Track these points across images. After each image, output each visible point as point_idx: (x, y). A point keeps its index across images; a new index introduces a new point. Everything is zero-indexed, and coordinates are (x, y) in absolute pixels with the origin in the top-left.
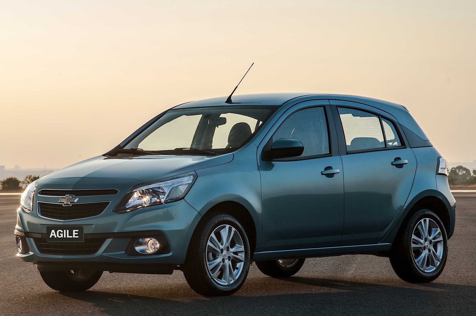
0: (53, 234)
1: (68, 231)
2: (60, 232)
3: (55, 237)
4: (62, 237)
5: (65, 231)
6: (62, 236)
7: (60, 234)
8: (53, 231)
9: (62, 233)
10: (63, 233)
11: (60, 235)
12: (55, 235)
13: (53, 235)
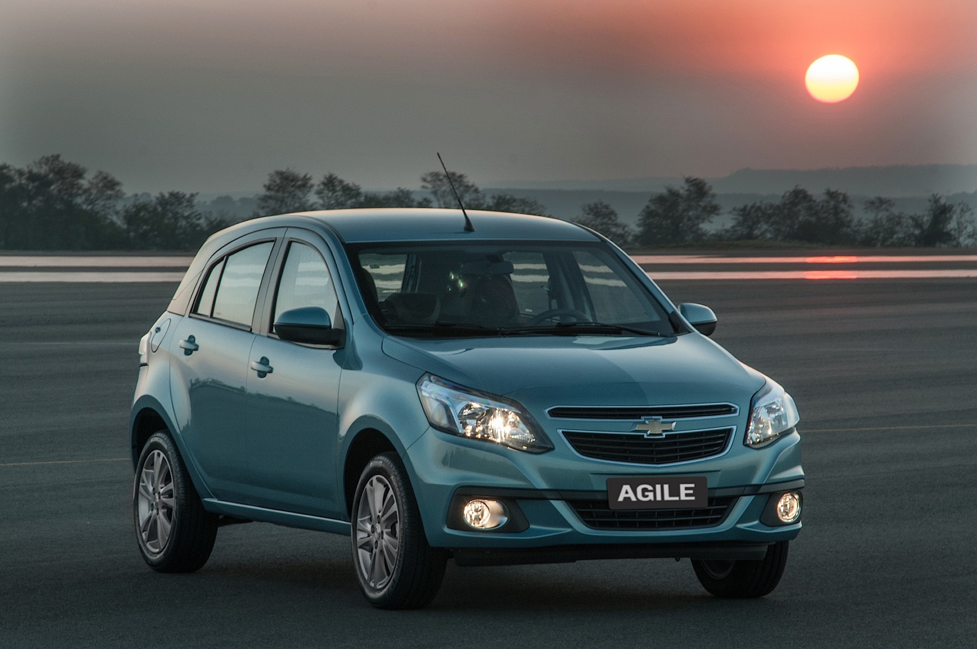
0: (627, 492)
1: (666, 487)
2: (644, 490)
3: (633, 499)
4: (652, 499)
5: (658, 487)
6: (651, 496)
7: (646, 494)
8: (627, 488)
9: (650, 491)
10: (654, 491)
11: (644, 496)
12: (631, 495)
13: (627, 496)
